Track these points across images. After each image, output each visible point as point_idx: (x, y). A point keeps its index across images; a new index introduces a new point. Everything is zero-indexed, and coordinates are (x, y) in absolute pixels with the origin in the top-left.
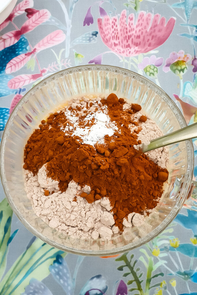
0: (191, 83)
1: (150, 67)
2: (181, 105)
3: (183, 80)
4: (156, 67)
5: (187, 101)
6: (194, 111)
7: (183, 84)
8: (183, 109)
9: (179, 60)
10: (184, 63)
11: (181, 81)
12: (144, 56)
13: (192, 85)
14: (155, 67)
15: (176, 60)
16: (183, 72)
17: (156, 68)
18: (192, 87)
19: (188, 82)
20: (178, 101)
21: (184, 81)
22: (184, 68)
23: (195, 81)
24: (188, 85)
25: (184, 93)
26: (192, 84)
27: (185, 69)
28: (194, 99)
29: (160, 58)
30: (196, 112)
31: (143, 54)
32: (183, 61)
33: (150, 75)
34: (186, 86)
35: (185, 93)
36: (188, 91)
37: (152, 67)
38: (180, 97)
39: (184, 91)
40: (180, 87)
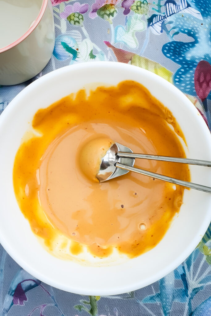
0: (123, 26)
1: (74, 15)
2: (114, 52)
3: (113, 24)
4: (81, 14)
5: (120, 47)
6: (129, 57)
7: (114, 29)
8: (116, 56)
9: (106, 3)
10: (113, 6)
11: (112, 26)
12: (66, 5)
13: (125, 29)
14: (79, 15)
15: (103, 5)
16: (113, 16)
17: (81, 16)
18: (125, 31)
19: (120, 26)
20: (110, 48)
21: (114, 26)
22: (113, 12)
23: (127, 23)
24: (120, 29)
25: (116, 39)
26: (125, 27)
27: (115, 12)
28: (128, 43)
29: (85, 4)
30: (132, 57)
31: (65, 3)
32: (112, 5)
33: (75, 24)
34: (118, 31)
35: (118, 38)
36: (120, 35)
37: (77, 15)
38: (112, 43)
39: (116, 36)
40: (111, 32)
